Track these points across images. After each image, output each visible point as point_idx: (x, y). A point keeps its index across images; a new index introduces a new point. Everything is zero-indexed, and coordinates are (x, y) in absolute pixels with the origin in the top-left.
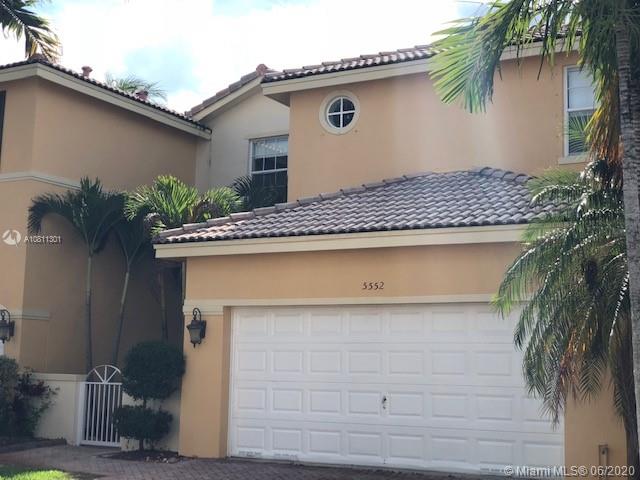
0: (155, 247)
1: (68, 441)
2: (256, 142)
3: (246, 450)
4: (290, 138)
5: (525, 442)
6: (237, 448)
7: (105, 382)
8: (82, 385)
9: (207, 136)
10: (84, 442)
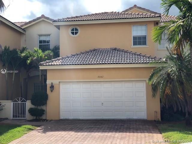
0: (39, 66)
1: (9, 118)
2: (40, 36)
3: (65, 117)
4: (51, 35)
5: (136, 111)
6: (62, 117)
7: (19, 102)
8: (12, 103)
9: (25, 33)
10: (13, 118)
